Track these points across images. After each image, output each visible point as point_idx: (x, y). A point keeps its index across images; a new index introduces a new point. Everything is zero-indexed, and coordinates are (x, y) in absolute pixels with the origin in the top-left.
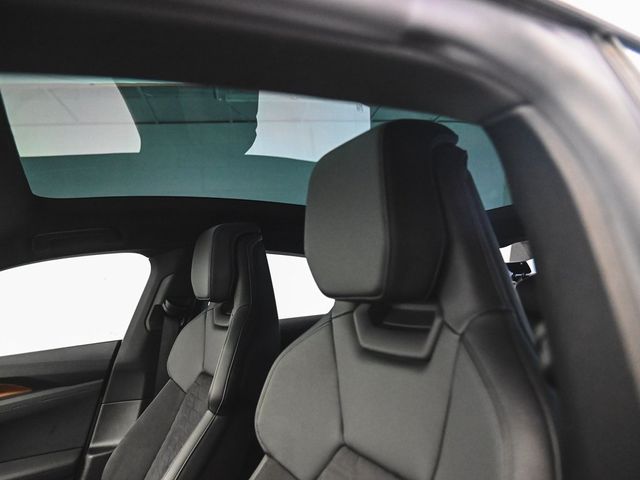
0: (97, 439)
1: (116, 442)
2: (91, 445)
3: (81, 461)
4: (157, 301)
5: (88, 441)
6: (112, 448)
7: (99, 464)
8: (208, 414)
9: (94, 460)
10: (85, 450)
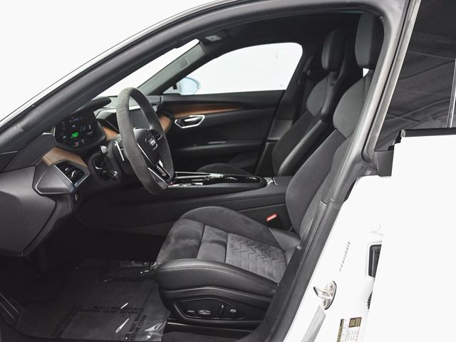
0: (272, 136)
1: (278, 138)
2: (269, 139)
3: (264, 145)
4: (304, 70)
5: (267, 136)
6: (276, 141)
7: (271, 147)
8: (320, 121)
9: (269, 145)
10: (265, 140)
